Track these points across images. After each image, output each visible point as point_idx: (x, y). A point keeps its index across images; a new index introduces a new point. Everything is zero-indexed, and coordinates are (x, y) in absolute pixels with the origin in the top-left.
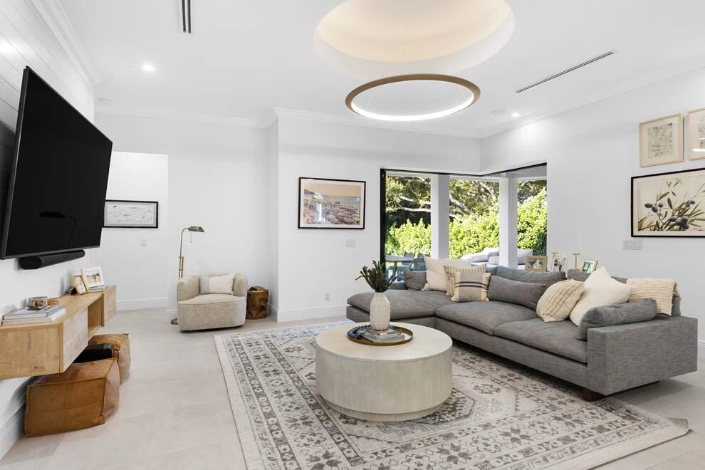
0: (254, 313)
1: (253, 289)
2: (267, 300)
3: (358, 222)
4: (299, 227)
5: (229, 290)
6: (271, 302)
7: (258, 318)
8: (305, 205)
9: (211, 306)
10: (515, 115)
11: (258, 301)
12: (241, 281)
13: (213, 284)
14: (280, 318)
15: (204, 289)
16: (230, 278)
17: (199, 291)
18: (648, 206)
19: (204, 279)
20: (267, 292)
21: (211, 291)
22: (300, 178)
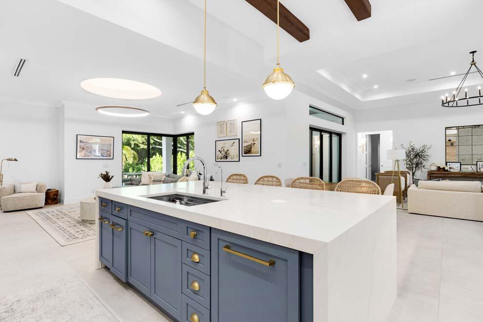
0: (50, 201)
1: (48, 190)
2: (57, 195)
3: (110, 156)
4: (77, 158)
5: (34, 190)
6: (60, 196)
7: (52, 204)
8: (80, 148)
9: (23, 198)
10: (183, 112)
11: (52, 196)
12: (41, 185)
13: (23, 188)
14: (65, 202)
15: (17, 190)
16: (34, 185)
17: (15, 192)
18: (219, 151)
19: (17, 185)
20: (58, 191)
21: (22, 191)
22: (77, 135)
